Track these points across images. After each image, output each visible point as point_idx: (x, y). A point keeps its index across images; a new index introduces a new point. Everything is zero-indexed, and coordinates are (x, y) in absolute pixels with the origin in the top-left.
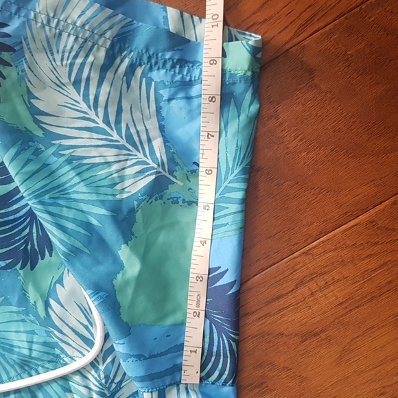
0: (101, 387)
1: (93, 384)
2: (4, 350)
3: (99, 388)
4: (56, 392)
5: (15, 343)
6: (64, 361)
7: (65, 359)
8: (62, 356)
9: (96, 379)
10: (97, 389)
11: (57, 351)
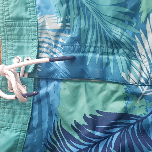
0: (149, 77)
1: (145, 74)
2: (107, 30)
3: (147, 77)
4: (122, 66)
5: (113, 31)
6: (135, 53)
7: (136, 53)
8: (135, 50)
9: (148, 72)
10: (146, 77)
11: (134, 47)
